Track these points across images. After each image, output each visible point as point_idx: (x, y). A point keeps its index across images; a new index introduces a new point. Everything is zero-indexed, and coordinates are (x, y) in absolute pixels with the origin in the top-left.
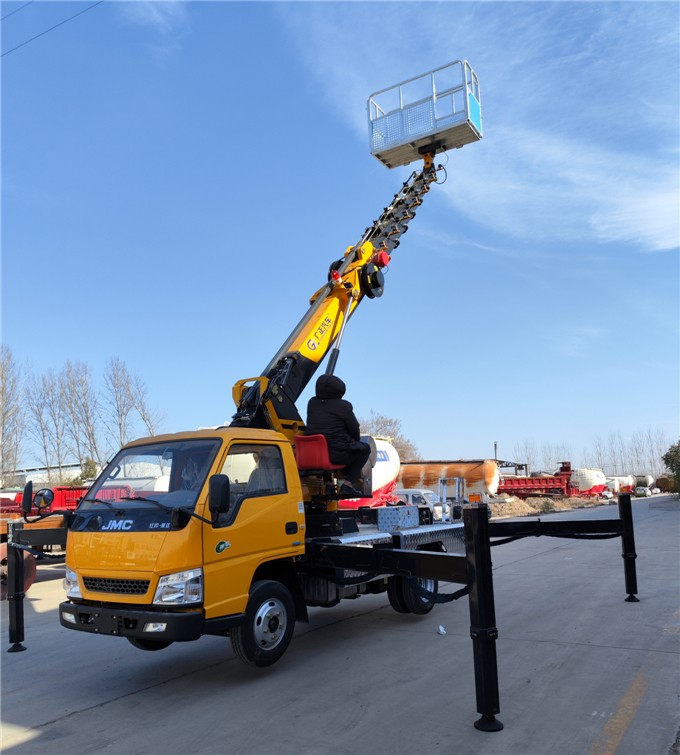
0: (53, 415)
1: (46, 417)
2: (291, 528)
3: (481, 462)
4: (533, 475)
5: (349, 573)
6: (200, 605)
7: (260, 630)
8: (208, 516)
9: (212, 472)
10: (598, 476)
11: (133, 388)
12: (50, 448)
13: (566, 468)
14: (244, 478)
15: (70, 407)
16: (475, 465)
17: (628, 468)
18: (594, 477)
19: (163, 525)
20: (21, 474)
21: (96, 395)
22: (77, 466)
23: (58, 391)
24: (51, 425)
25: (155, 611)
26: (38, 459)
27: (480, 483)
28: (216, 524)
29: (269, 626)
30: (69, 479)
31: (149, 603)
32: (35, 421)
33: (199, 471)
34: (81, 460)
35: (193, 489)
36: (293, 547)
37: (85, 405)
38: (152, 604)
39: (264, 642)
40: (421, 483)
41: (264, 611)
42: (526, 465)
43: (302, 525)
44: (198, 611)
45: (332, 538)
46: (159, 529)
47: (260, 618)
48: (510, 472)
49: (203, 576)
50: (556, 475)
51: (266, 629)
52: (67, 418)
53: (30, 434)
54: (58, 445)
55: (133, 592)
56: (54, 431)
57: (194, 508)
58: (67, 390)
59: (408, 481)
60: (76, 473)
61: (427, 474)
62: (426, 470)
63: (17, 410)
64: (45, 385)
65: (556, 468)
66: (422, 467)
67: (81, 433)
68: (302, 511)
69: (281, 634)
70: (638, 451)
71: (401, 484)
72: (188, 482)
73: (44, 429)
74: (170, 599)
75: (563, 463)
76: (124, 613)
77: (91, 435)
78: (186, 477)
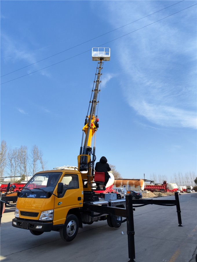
0: (15, 161)
1: (13, 161)
2: (79, 199)
3: (139, 180)
4: (156, 184)
5: (95, 213)
6: (52, 221)
7: (68, 230)
8: (57, 195)
9: (59, 182)
10: (175, 186)
11: (39, 154)
12: (13, 171)
13: (165, 183)
14: (68, 183)
15: (20, 159)
16: (137, 181)
17: (185, 183)
18: (174, 186)
19: (44, 197)
20: (3, 178)
21: (28, 156)
22: (20, 176)
23: (17, 154)
24: (14, 164)
25: (39, 222)
26: (8, 174)
27: (139, 186)
28: (58, 197)
29: (71, 229)
30: (17, 180)
31: (38, 219)
32: (9, 163)
33: (55, 181)
34: (21, 175)
35: (53, 187)
36: (79, 204)
37: (24, 158)
38: (39, 220)
39: (69, 234)
40: (121, 186)
41: (70, 224)
42: (153, 181)
43: (82, 198)
44: (51, 223)
45: (91, 202)
46: (43, 198)
47: (69, 226)
48: (148, 183)
49: (53, 212)
50: (162, 185)
51: (70, 229)
52: (19, 162)
53: (7, 166)
54: (15, 170)
55: (34, 216)
56: (15, 166)
57: (53, 192)
58: (20, 154)
59: (117, 185)
60: (19, 179)
61: (123, 183)
62: (123, 182)
63: (5, 159)
64: (14, 152)
65: (162, 183)
66: (122, 180)
67: (22, 167)
68: (83, 194)
69: (74, 231)
70: (187, 178)
71: (115, 186)
72: (52, 184)
73: (12, 165)
74: (44, 219)
75: (164, 181)
76: (30, 222)
77: (25, 167)
78: (52, 183)
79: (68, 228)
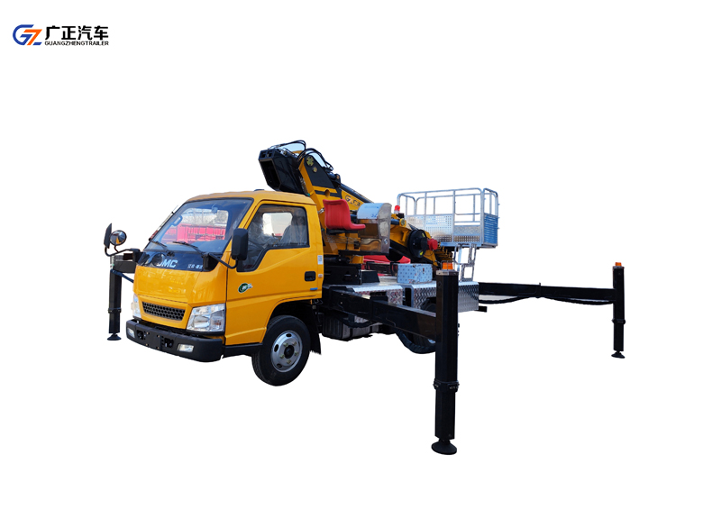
79: (276, 350)
